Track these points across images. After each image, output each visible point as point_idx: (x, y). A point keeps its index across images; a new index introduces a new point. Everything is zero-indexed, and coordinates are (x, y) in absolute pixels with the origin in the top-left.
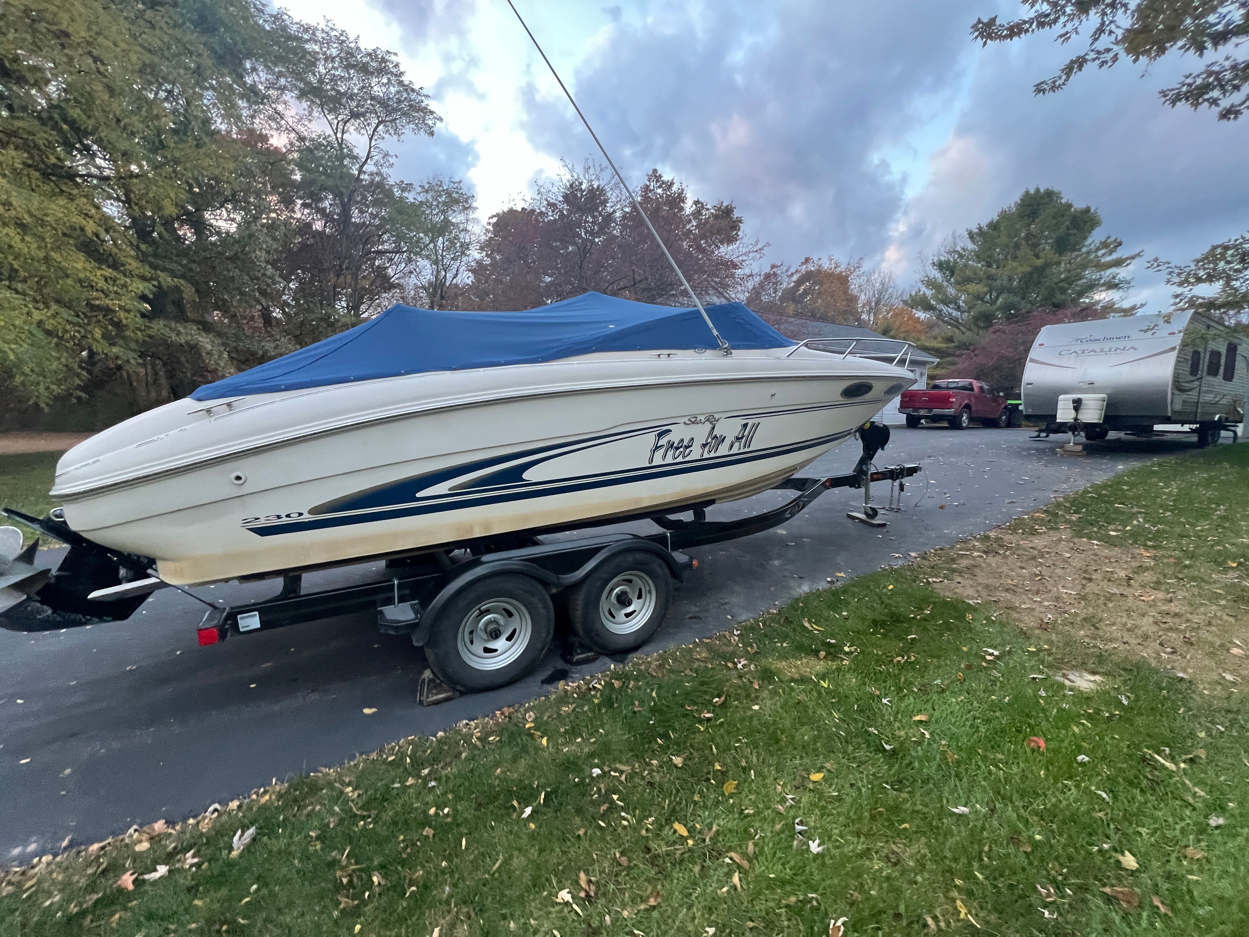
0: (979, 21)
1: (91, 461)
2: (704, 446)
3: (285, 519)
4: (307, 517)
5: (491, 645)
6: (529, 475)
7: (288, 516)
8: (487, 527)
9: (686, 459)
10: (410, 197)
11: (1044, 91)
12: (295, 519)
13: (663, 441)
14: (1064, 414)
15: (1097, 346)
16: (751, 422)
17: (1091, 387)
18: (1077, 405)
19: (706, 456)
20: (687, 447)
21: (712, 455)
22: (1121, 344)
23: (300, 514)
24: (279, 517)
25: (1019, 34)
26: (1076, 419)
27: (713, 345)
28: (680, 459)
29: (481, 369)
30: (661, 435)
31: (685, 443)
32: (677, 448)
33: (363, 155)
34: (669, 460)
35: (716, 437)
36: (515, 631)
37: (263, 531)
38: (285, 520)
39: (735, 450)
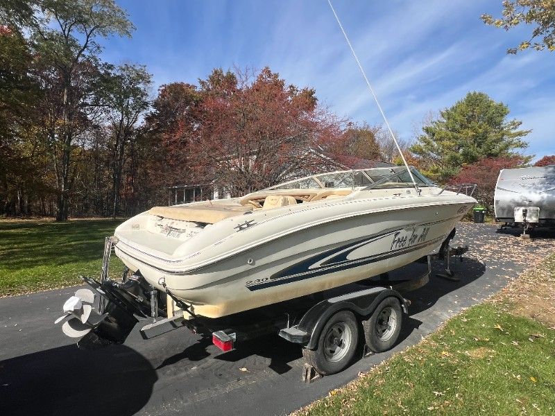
2: (410, 240)
4: (270, 280)
6: (349, 257)
9: (404, 247)
12: (265, 281)
13: (397, 238)
14: (518, 217)
17: (531, 203)
18: (525, 212)
19: (410, 245)
20: (404, 241)
21: (412, 244)
23: (267, 279)
24: (259, 280)
26: (525, 220)
28: (401, 247)
30: (396, 235)
31: (404, 239)
32: (401, 242)
33: (83, 45)
34: (398, 248)
35: (414, 235)
37: (252, 288)
38: (261, 282)
39: (420, 242)
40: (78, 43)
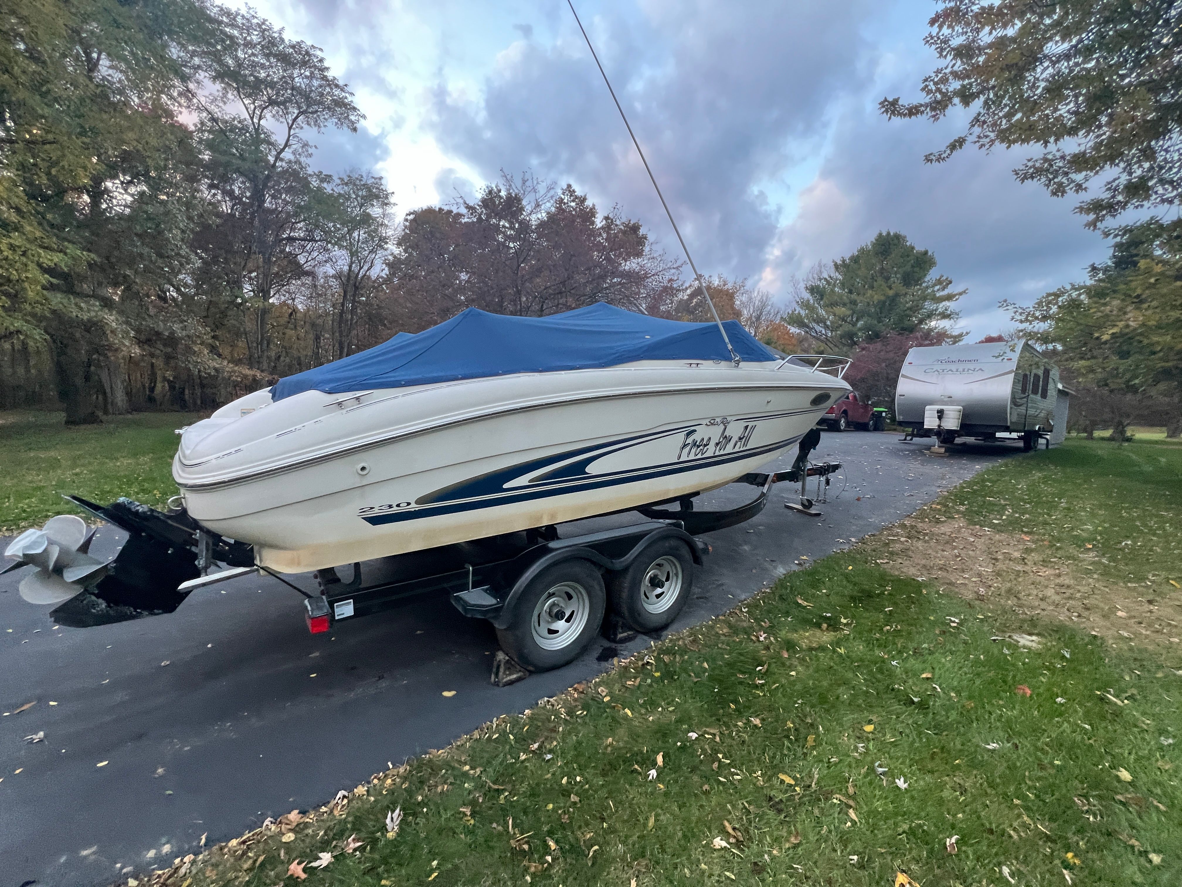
0: (886, 100)
1: (233, 450)
2: (717, 444)
3: (395, 508)
4: (414, 507)
5: (555, 626)
6: (592, 469)
7: (398, 505)
8: (553, 516)
9: (704, 456)
10: (328, 188)
11: (931, 161)
12: (404, 508)
13: (690, 440)
14: (930, 422)
15: (953, 367)
16: (751, 424)
17: (950, 400)
18: (941, 414)
19: (717, 453)
20: (705, 445)
21: (722, 452)
22: (971, 366)
23: (409, 504)
24: (390, 506)
25: (916, 114)
26: (939, 426)
27: (728, 359)
28: (699, 456)
29: (563, 372)
30: (689, 434)
31: (705, 442)
32: (698, 446)
33: (282, 142)
34: (692, 457)
35: (726, 437)
36: (573, 612)
37: (375, 521)
38: (395, 510)
39: (737, 449)
40: (273, 138)
